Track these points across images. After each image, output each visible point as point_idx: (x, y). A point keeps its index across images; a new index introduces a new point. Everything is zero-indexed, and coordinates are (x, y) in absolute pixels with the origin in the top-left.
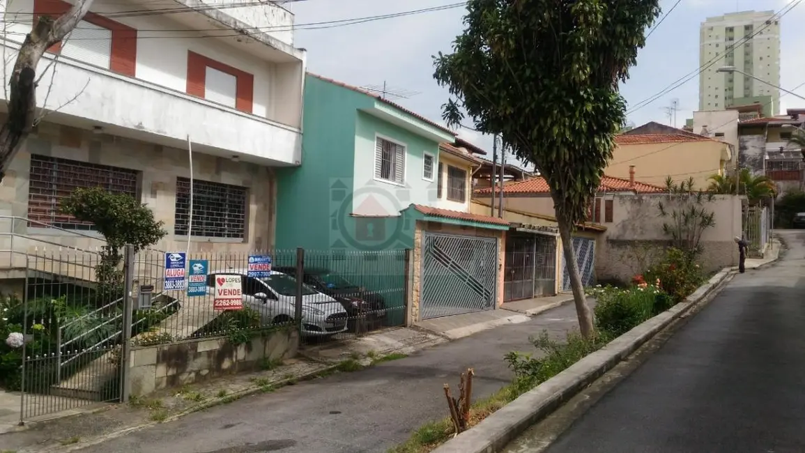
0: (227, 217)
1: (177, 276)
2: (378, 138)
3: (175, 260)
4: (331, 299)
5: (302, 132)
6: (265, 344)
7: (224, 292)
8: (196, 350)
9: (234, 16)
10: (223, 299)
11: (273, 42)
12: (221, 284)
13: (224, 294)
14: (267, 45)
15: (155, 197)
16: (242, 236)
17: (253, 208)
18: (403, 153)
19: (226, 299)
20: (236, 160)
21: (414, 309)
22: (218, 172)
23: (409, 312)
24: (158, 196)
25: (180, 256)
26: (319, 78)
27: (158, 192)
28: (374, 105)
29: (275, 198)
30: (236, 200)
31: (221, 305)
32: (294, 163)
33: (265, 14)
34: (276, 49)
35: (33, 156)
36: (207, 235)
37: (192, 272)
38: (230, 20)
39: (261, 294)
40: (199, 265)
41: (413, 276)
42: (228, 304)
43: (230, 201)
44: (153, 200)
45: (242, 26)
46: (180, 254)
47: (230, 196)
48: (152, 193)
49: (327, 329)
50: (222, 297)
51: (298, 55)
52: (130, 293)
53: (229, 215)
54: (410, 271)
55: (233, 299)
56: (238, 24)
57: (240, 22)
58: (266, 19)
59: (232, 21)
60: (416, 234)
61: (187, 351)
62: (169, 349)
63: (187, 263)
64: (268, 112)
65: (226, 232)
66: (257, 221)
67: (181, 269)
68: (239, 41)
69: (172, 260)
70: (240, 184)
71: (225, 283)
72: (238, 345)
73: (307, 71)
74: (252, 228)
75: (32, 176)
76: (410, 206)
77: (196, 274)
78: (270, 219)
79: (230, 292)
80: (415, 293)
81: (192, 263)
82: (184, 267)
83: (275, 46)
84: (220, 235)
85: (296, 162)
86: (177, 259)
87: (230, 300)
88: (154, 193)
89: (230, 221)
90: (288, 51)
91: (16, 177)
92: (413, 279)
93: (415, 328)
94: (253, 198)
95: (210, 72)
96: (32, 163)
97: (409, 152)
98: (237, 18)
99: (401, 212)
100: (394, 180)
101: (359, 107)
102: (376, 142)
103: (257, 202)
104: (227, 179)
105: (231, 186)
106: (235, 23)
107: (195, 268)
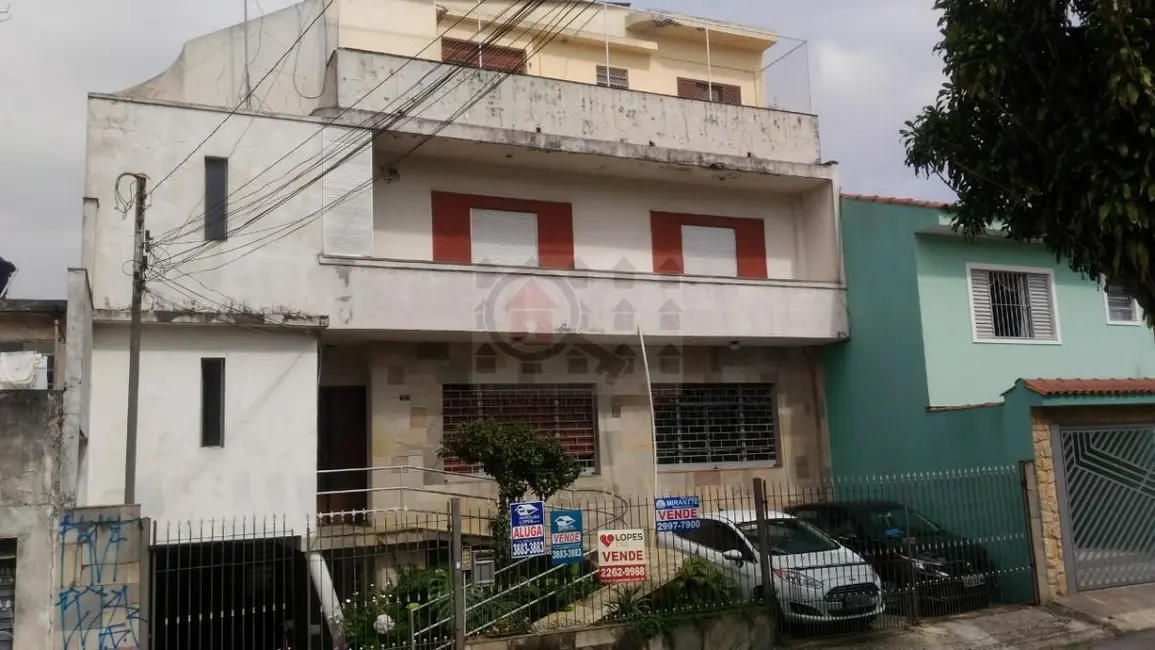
0: (743, 431)
1: (531, 536)
2: (973, 270)
3: (526, 513)
4: (857, 558)
5: (844, 286)
6: (702, 636)
7: (613, 556)
8: (574, 644)
9: (695, 150)
10: (612, 567)
11: (770, 168)
12: (608, 545)
13: (613, 560)
14: (762, 173)
15: (619, 416)
16: (773, 457)
17: (784, 412)
18: (1047, 288)
19: (617, 567)
20: (734, 347)
21: (1051, 573)
22: (716, 369)
23: (1041, 579)
24: (622, 414)
25: (533, 508)
26: (858, 198)
27: (622, 408)
28: (938, 221)
29: (821, 393)
30: (755, 404)
31: (609, 575)
32: (835, 336)
33: (763, 129)
34: (777, 175)
35: (446, 387)
36: (714, 459)
37: (554, 529)
38: (691, 158)
39: (735, 553)
40: (567, 518)
41: (1040, 509)
42: (620, 575)
43: (745, 407)
44: (615, 420)
45: (712, 159)
46: (533, 504)
47: (745, 399)
48: (613, 411)
49: (832, 613)
50: (611, 563)
51: (821, 174)
52: (458, 565)
53: (747, 428)
54: (1032, 500)
55: (629, 567)
56: (705, 158)
57: (708, 154)
58: (765, 137)
59: (695, 157)
60: (1034, 433)
61: (557, 645)
62: (526, 642)
63: (547, 518)
64: (796, 268)
65: (744, 453)
66: (794, 432)
67: (537, 526)
68: (722, 179)
69: (521, 514)
70: (757, 380)
71: (615, 541)
72: (649, 637)
73: (842, 192)
74: (787, 444)
75: (445, 412)
76: (1016, 382)
77: (562, 532)
78: (818, 426)
79: (624, 556)
80: (1047, 541)
81: (555, 515)
82: (541, 522)
83: (777, 172)
84: (734, 459)
85: (839, 333)
86: (529, 511)
87: (623, 567)
88: (616, 411)
89: (747, 436)
90: (801, 173)
91: (425, 415)
92: (1040, 517)
93: (1055, 608)
94: (782, 398)
95: (687, 231)
96: (445, 394)
97: (1058, 282)
98: (703, 150)
99: (1003, 394)
100: (1031, 335)
101: (917, 230)
102: (969, 279)
103: (789, 404)
104: (732, 376)
105: (744, 385)
106: (700, 158)
107: (559, 523)
